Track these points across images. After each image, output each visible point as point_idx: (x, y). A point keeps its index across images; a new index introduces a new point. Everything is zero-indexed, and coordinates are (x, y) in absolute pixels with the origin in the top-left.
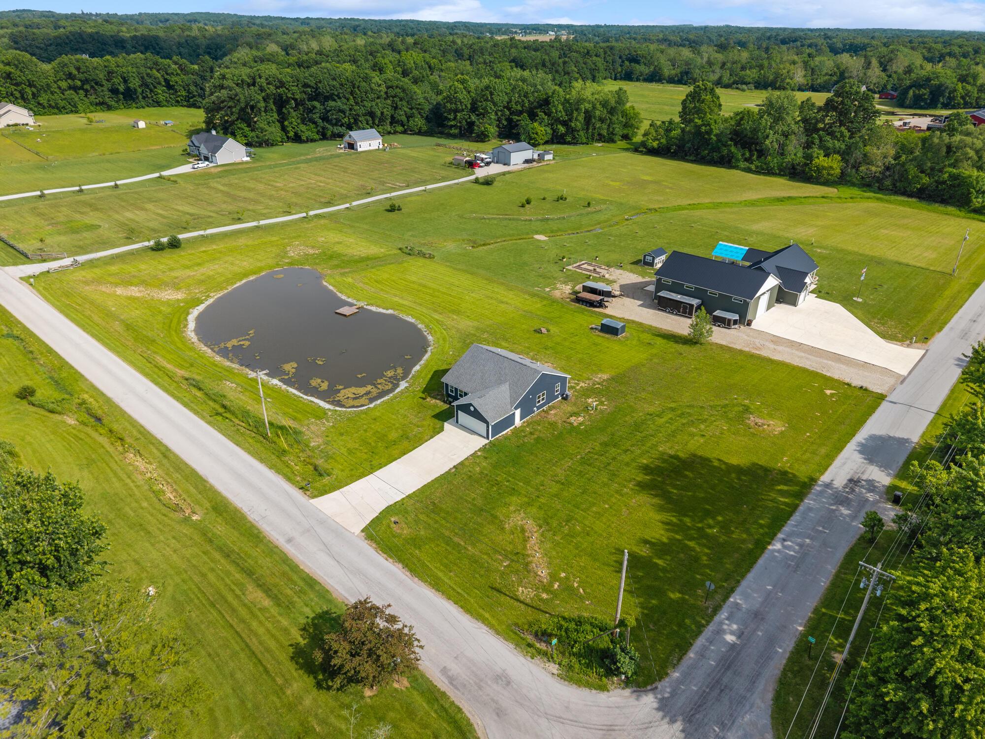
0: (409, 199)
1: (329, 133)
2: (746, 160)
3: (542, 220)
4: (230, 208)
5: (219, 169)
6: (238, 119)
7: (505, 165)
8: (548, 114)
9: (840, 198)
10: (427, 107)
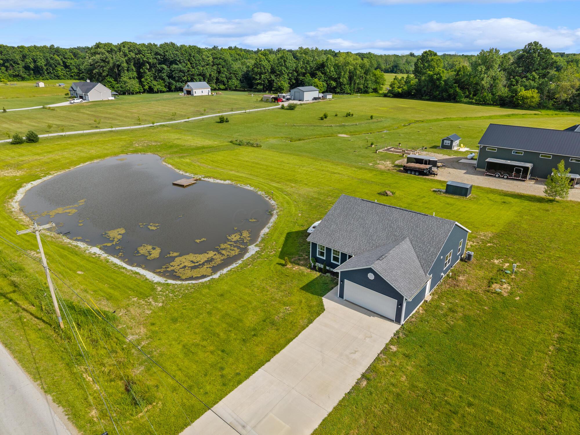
0: (234, 116)
1: (173, 87)
2: (467, 97)
3: (340, 126)
5: (90, 104)
6: (107, 76)
7: (299, 100)
8: (324, 73)
9: (548, 115)
10: (240, 74)
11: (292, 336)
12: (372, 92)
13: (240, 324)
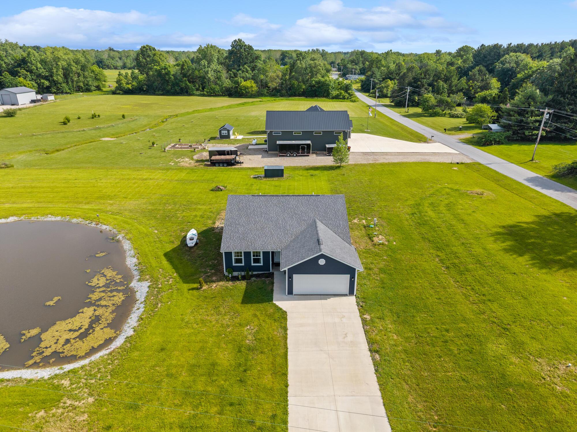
3: (95, 129)
7: (13, 105)
9: (269, 101)
11: (283, 351)
12: (95, 90)
13: (220, 368)
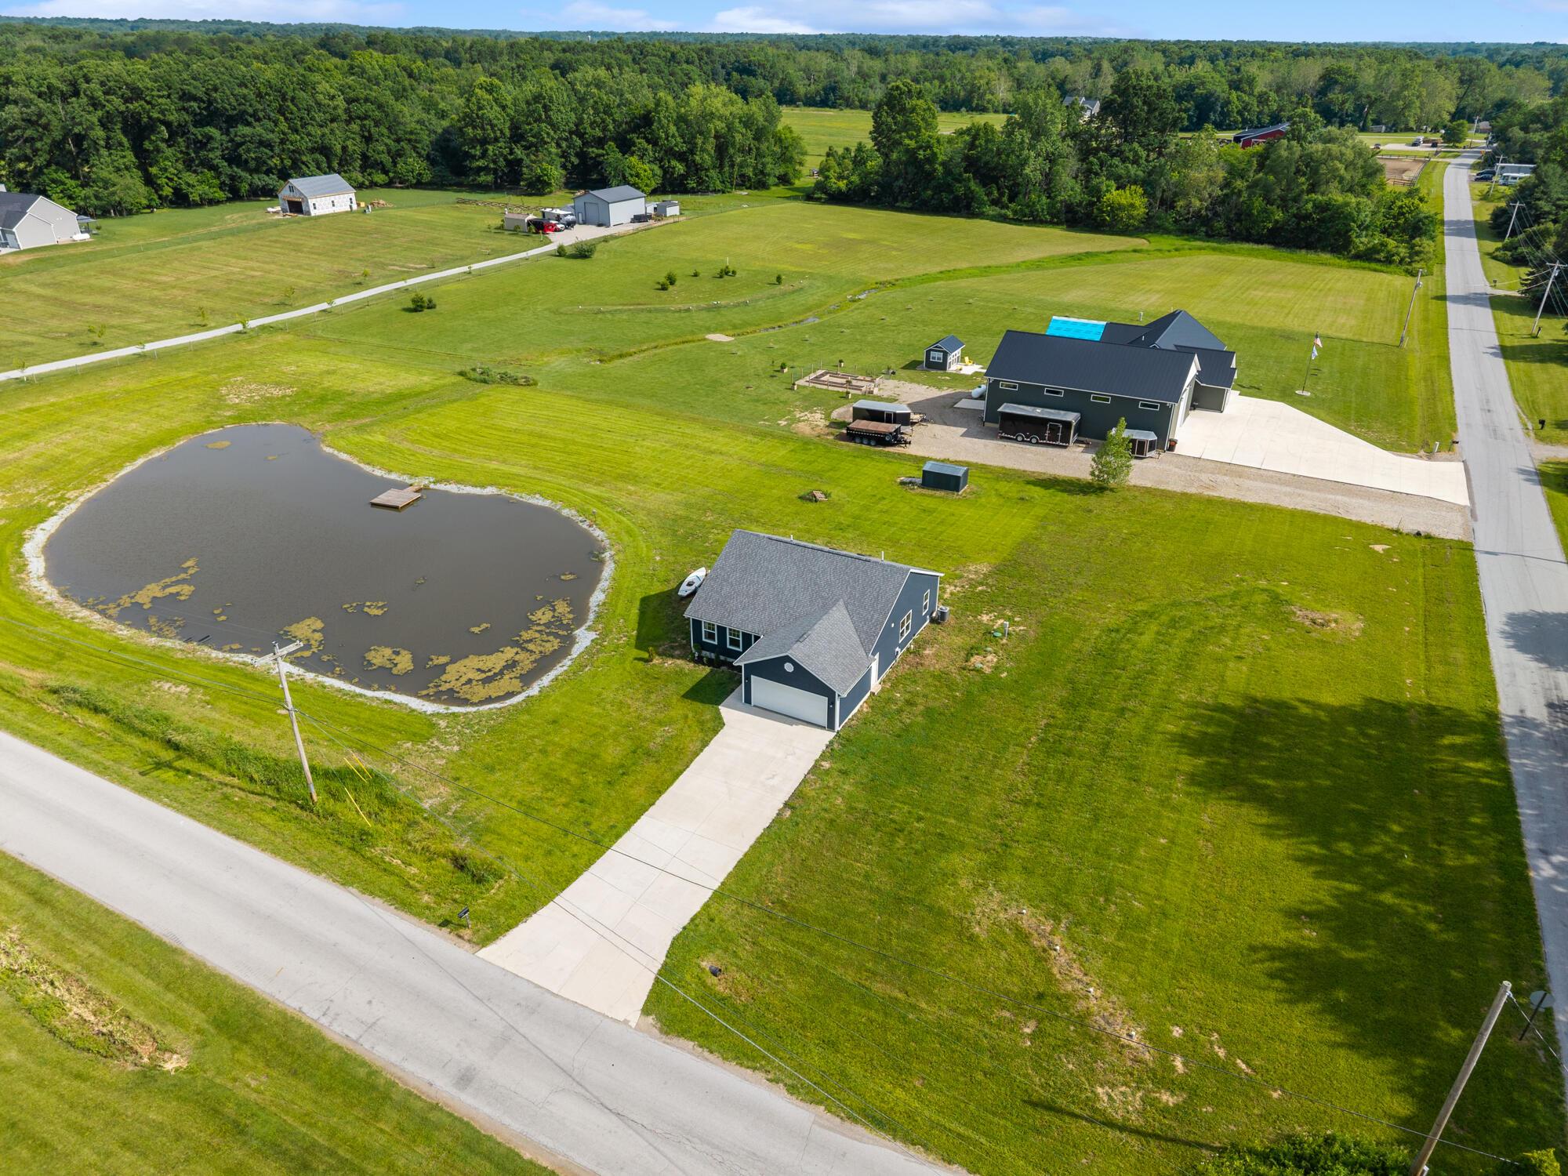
0: (444, 288)
1: (244, 188)
2: (995, 203)
3: (709, 309)
4: (68, 325)
5: (25, 258)
6: (48, 165)
7: (600, 225)
8: (654, 142)
11: (680, 768)
12: (776, 185)
